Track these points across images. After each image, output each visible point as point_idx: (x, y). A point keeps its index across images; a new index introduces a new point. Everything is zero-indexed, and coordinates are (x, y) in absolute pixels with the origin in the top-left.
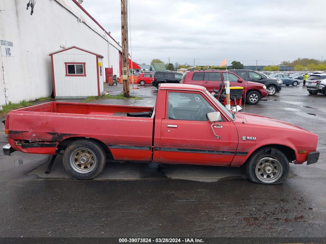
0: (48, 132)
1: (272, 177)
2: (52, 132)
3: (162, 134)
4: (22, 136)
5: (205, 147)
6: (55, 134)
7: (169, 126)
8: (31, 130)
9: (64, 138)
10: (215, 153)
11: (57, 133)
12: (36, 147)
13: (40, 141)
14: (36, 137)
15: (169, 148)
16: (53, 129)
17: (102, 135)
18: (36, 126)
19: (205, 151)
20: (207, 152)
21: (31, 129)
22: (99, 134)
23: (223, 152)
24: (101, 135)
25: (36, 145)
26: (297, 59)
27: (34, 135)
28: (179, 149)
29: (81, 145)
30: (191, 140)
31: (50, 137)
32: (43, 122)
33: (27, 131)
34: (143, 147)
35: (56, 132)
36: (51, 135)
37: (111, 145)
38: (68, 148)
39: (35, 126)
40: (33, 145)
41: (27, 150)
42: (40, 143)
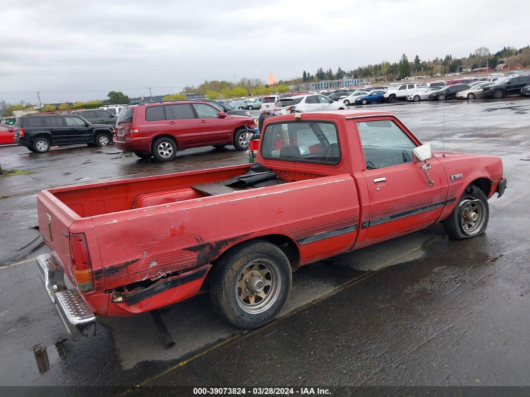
0: (188, 246)
1: (473, 226)
2: (195, 244)
3: (371, 198)
4: (126, 274)
5: (419, 203)
6: (203, 246)
7: (376, 180)
8: (146, 255)
9: (223, 250)
10: (428, 209)
11: (208, 244)
12: (160, 291)
13: (168, 275)
14: (160, 266)
15: (381, 219)
16: (198, 238)
17: (289, 222)
18: (157, 242)
19: (418, 209)
20: (421, 211)
21: (146, 252)
22: (283, 224)
23: (435, 205)
24: (286, 223)
25: (162, 287)
26: (203, 83)
27: (154, 264)
28: (392, 217)
29: (254, 255)
30: (406, 197)
31: (192, 258)
32: (172, 227)
33: (136, 261)
34: (348, 227)
35: (206, 241)
36: (195, 251)
37: (303, 240)
38: (230, 271)
39: (155, 240)
40: (154, 288)
41: (141, 307)
42: (169, 279)
